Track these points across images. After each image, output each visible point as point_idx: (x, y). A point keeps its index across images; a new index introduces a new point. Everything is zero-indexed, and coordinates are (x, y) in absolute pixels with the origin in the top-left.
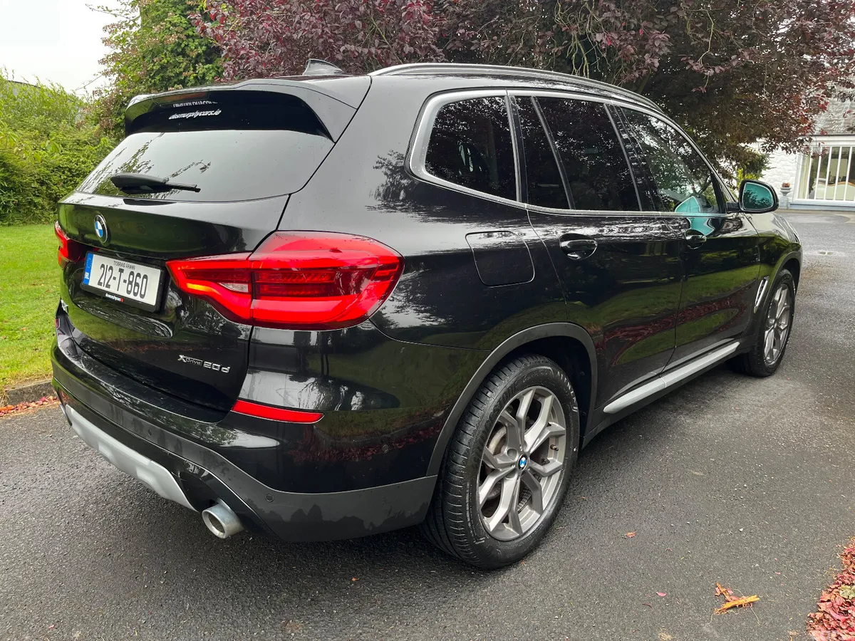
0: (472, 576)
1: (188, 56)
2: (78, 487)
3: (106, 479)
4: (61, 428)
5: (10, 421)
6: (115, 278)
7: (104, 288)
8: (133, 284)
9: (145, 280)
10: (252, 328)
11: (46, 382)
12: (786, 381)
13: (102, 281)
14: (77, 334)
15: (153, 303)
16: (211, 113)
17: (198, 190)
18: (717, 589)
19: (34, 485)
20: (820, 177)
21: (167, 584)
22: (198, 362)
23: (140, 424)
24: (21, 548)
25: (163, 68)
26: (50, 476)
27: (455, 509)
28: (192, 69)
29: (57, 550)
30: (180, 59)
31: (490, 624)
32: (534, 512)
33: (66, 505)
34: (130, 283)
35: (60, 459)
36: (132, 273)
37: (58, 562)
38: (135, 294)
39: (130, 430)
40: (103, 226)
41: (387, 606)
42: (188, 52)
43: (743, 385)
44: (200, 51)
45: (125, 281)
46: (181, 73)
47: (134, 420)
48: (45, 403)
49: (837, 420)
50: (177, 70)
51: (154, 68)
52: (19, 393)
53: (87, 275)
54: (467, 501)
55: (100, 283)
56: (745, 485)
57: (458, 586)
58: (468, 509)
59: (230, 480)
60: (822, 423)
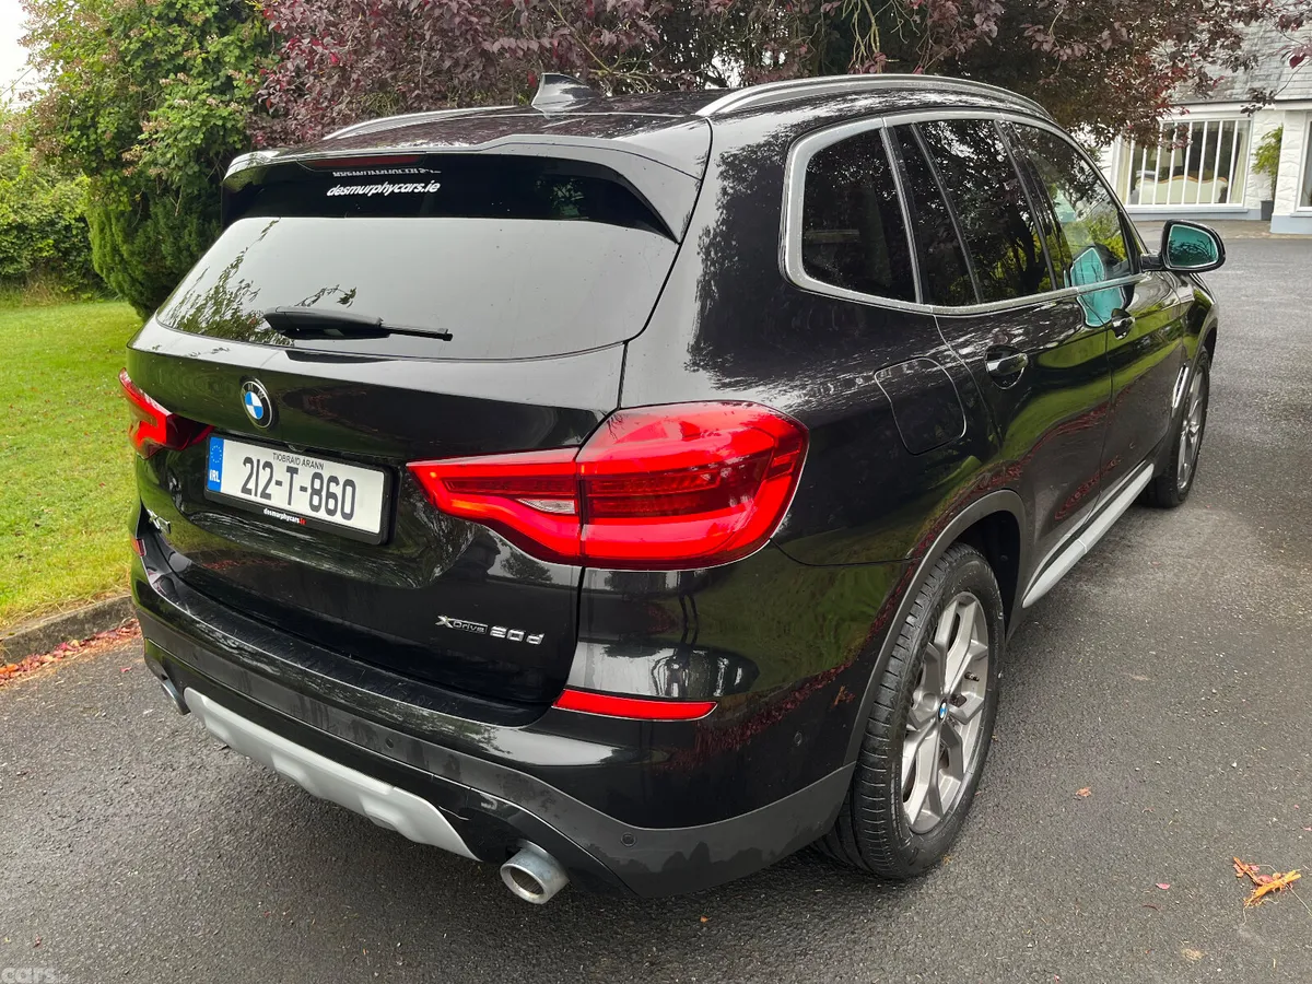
0: (880, 891)
1: (189, 24)
2: (189, 805)
3: (232, 785)
4: (116, 698)
5: (19, 693)
6: (279, 483)
7: (259, 499)
8: (324, 493)
9: (349, 489)
10: (583, 572)
11: (64, 618)
12: (1205, 511)
13: (251, 486)
14: (180, 561)
15: (376, 529)
16: (419, 188)
17: (447, 337)
18: (1235, 866)
19: (111, 810)
20: (1147, 169)
21: (409, 965)
22: (481, 627)
23: (368, 729)
24: (134, 931)
25: (147, 46)
26: (133, 790)
27: (874, 805)
28: (198, 45)
29: (199, 928)
30: (175, 29)
31: (937, 969)
32: (952, 779)
33: (183, 841)
34: (317, 492)
35: (138, 758)
36: (317, 476)
37: (209, 949)
38: (331, 512)
39: (346, 738)
40: (263, 401)
41: (772, 959)
42: (187, 17)
43: (1149, 523)
44: (209, 14)
45: (303, 489)
46: (178, 54)
47: (354, 721)
48: (68, 653)
49: (1299, 569)
50: (172, 49)
51: (132, 47)
52: (22, 641)
53: (213, 475)
54: (893, 791)
55: (245, 490)
56: (1214, 691)
57: (865, 912)
58: (893, 802)
59: (556, 816)
60: (1280, 576)
